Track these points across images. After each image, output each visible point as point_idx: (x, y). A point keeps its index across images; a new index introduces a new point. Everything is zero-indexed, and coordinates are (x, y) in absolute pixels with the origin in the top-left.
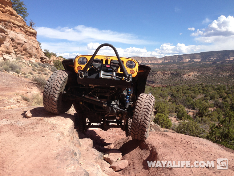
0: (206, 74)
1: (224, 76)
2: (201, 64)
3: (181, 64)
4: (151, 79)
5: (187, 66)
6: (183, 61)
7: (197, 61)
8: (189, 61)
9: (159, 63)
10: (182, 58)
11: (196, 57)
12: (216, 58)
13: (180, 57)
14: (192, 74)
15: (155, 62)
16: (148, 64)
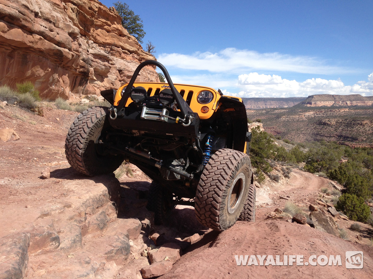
4: (350, 134)
9: (367, 106)
15: (359, 104)
16: (345, 107)
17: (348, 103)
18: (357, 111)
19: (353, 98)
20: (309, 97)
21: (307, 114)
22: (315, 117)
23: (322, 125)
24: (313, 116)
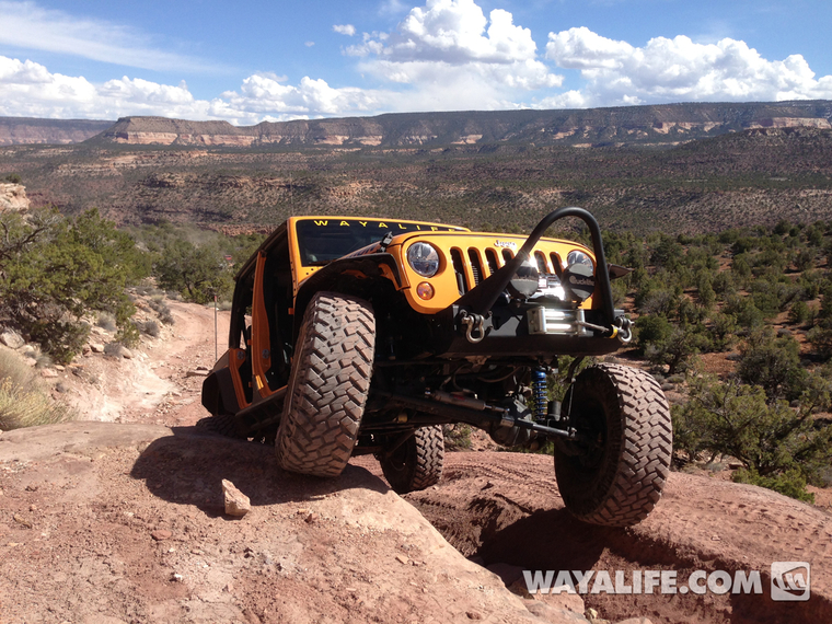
0: (398, 189)
1: (452, 195)
2: (383, 155)
3: (320, 153)
4: (216, 206)
5: (339, 161)
6: (325, 142)
7: (369, 143)
8: (345, 144)
9: (243, 147)
10: (323, 129)
11: (367, 131)
12: (428, 135)
13: (317, 128)
14: (355, 186)
15: (227, 143)
16: (200, 148)
17: (206, 137)
18: (224, 156)
19: (214, 128)
20: (121, 120)
21: (121, 160)
22: (138, 168)
23: (157, 186)
24: (134, 166)
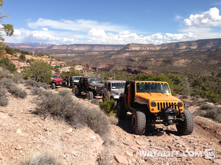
4: (145, 66)
8: (186, 49)
9: (157, 50)
10: (179, 45)
11: (193, 45)
12: (212, 45)
14: (183, 61)
17: (148, 48)
18: (150, 53)
19: (150, 46)
21: (126, 54)
22: (129, 56)
23: (131, 61)
